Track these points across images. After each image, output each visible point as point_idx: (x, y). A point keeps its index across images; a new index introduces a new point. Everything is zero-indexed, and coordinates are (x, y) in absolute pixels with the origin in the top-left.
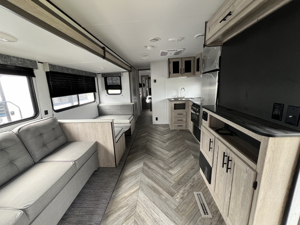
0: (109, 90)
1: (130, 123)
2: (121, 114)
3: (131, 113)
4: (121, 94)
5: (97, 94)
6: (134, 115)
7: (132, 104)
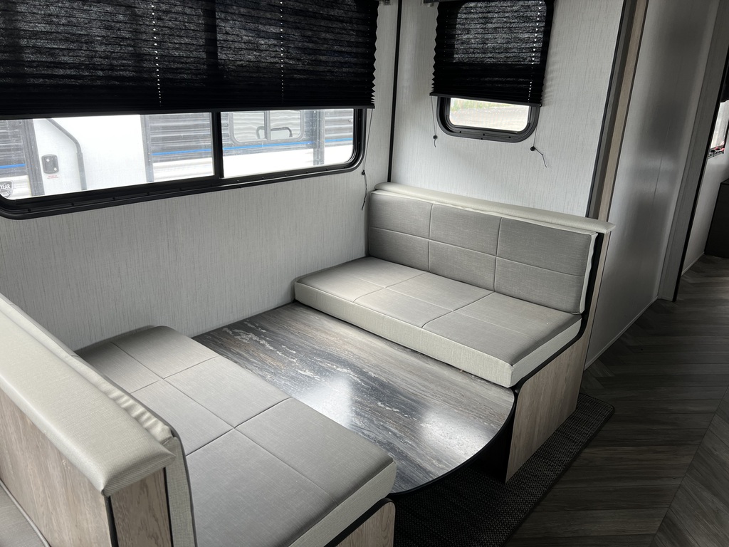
0: (453, 100)
1: (515, 389)
2: (488, 279)
3: (568, 303)
4: (529, 142)
5: (376, 119)
6: (584, 316)
7: (594, 228)
